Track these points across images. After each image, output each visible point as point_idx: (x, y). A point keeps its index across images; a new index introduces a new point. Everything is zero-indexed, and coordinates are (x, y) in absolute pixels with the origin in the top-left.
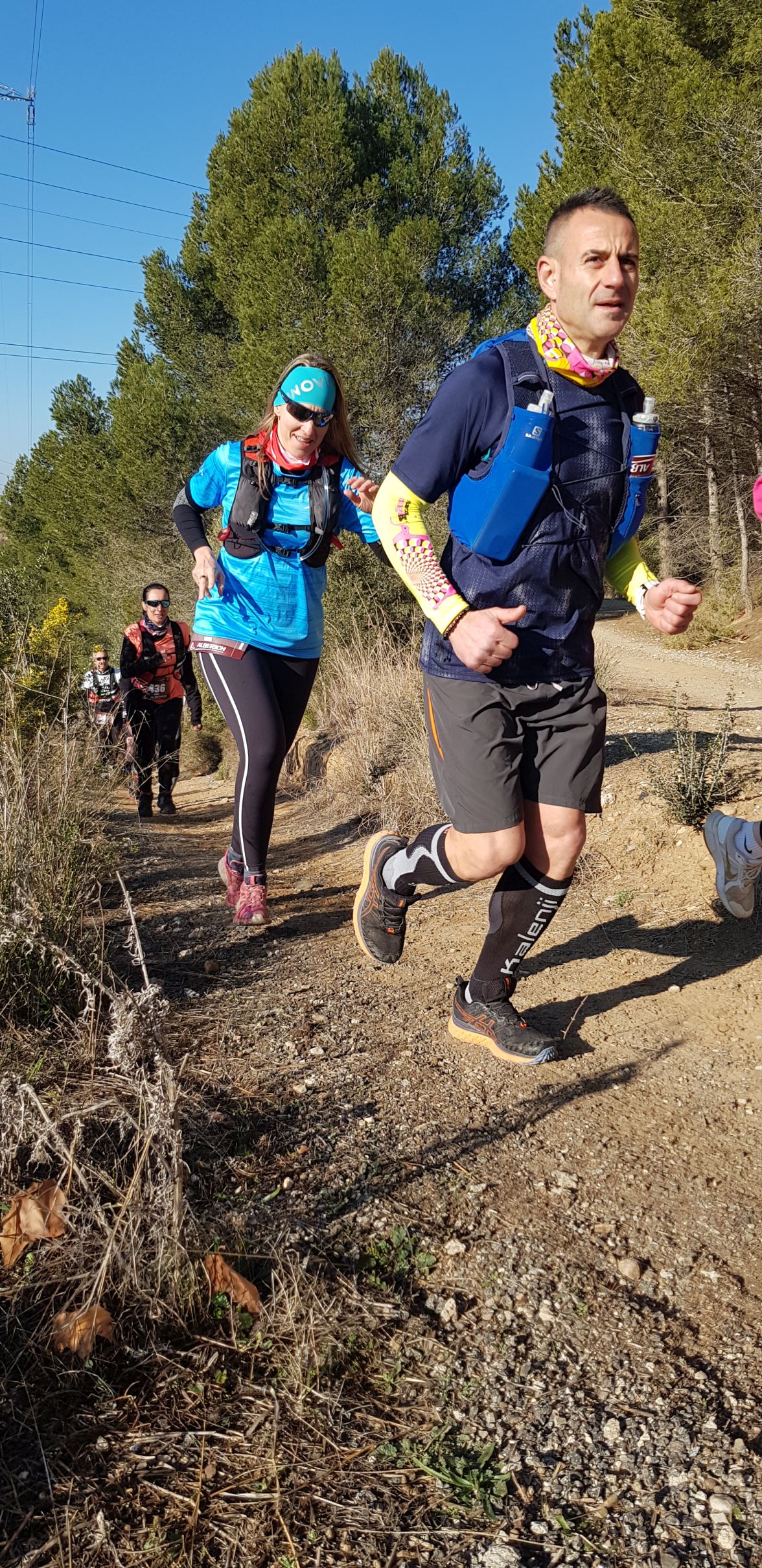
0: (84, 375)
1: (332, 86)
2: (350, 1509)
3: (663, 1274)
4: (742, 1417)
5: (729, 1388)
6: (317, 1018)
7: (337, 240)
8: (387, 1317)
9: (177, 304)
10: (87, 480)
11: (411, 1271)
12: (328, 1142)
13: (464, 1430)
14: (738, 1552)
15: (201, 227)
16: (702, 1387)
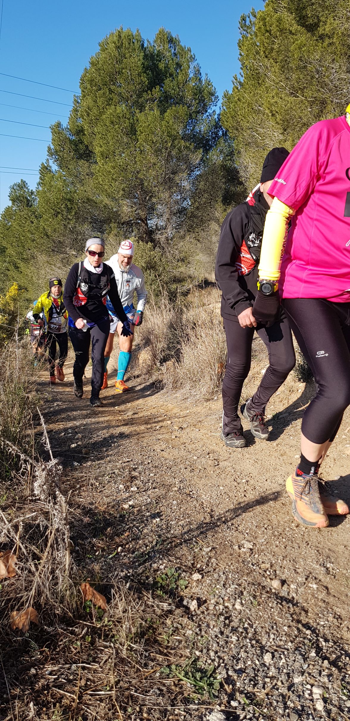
0: (24, 180)
1: (137, 45)
2: (148, 697)
3: (292, 586)
4: (327, 650)
5: (322, 638)
6: (134, 474)
7: (140, 116)
8: (165, 609)
9: (67, 146)
10: (26, 229)
11: (177, 588)
12: (139, 530)
13: (201, 660)
14: (325, 711)
15: (77, 111)
16: (309, 637)
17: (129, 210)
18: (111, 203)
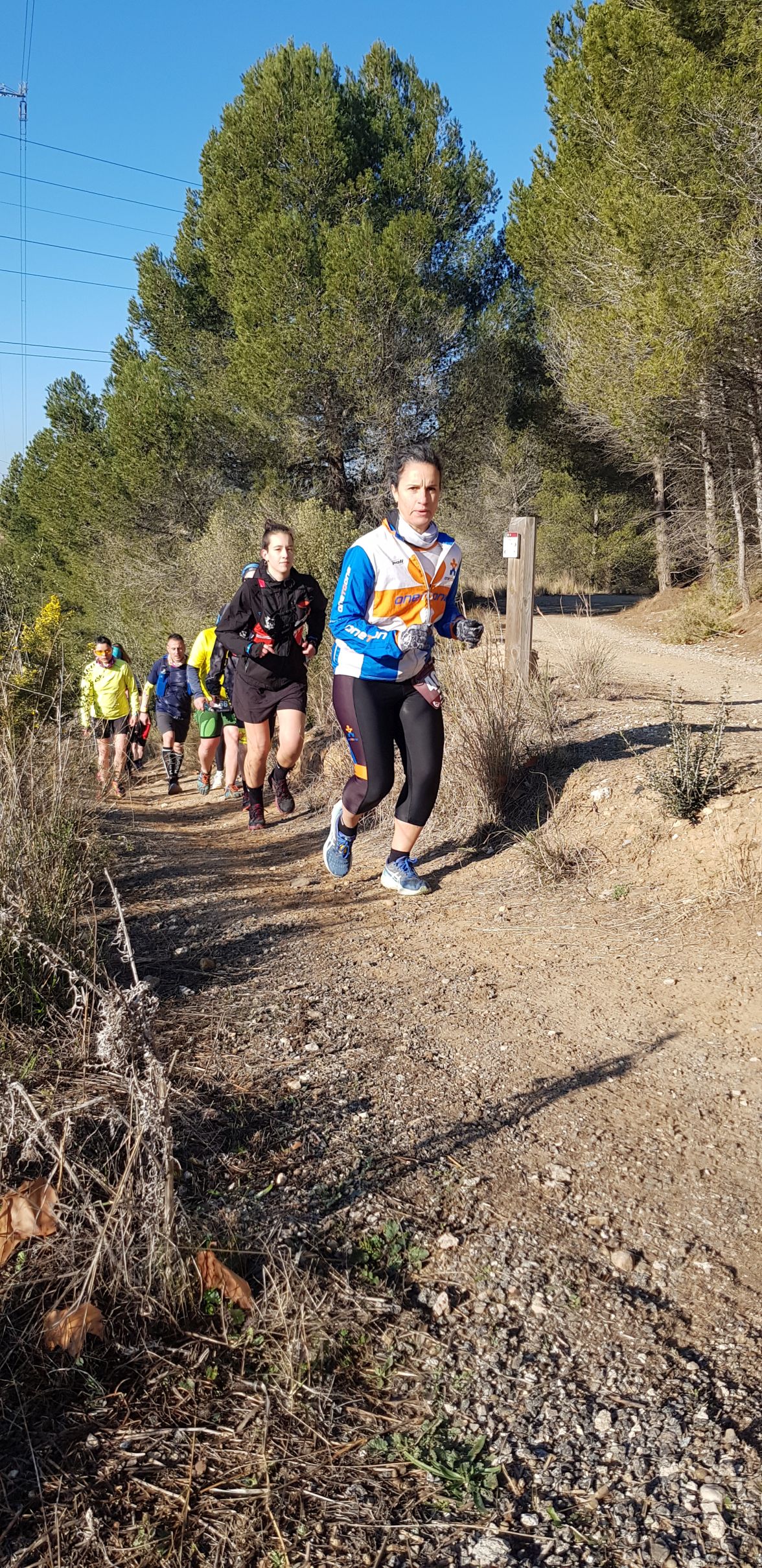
0: (78, 373)
1: (324, 81)
2: (341, 1503)
3: (656, 1265)
4: (733, 1407)
5: (721, 1379)
6: (312, 1014)
7: (331, 235)
8: (379, 1311)
9: (172, 300)
10: (82, 478)
11: (404, 1265)
12: (322, 1137)
13: (456, 1423)
14: (728, 1541)
15: (194, 223)
16: (694, 1377)
17: (305, 439)
18: (266, 423)
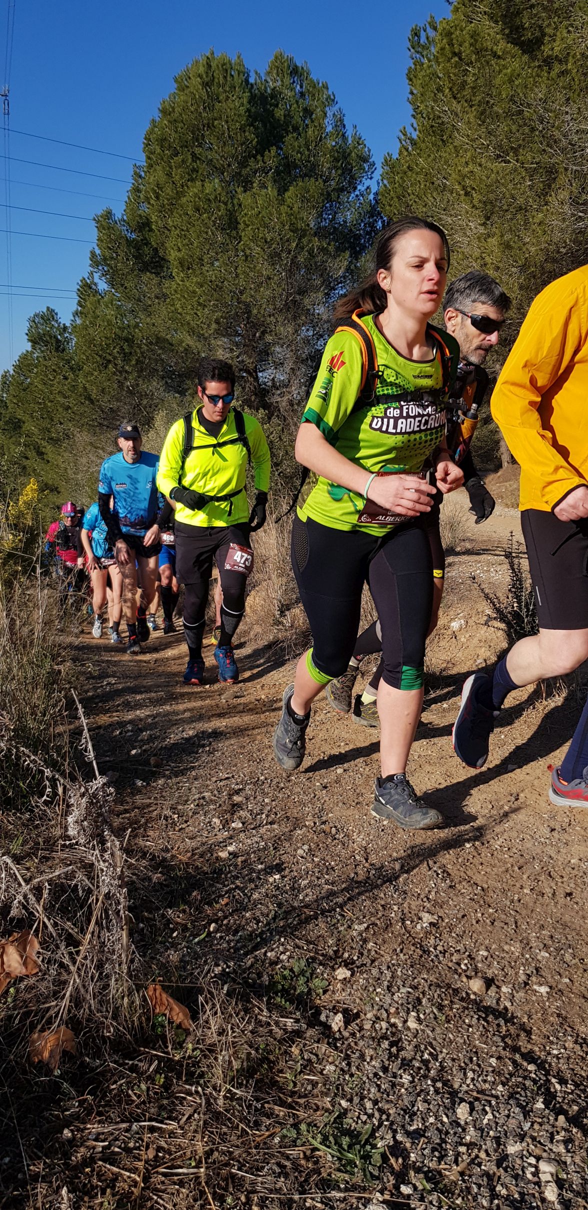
0: (52, 307)
1: (238, 80)
2: (260, 1179)
3: (504, 989)
4: (564, 1098)
5: (554, 1077)
6: (237, 799)
7: (244, 198)
8: (290, 1029)
9: (123, 250)
10: (56, 388)
11: (309, 993)
12: (245, 895)
13: (349, 1115)
14: (560, 1203)
15: (139, 191)
16: (533, 1076)
17: (228, 355)
18: (197, 344)
